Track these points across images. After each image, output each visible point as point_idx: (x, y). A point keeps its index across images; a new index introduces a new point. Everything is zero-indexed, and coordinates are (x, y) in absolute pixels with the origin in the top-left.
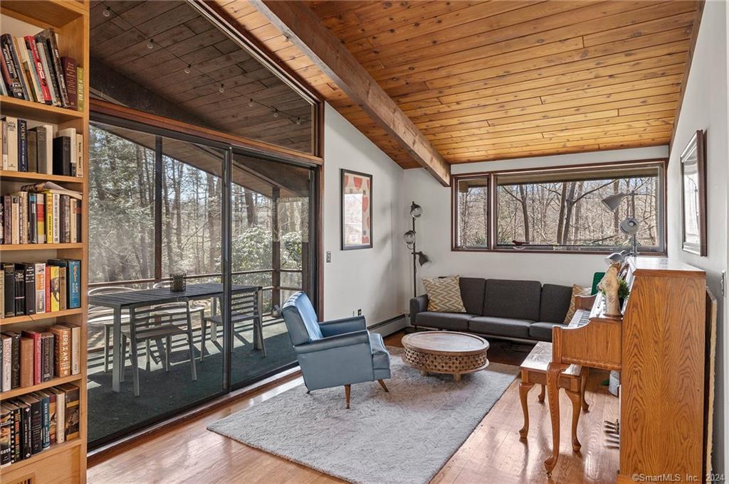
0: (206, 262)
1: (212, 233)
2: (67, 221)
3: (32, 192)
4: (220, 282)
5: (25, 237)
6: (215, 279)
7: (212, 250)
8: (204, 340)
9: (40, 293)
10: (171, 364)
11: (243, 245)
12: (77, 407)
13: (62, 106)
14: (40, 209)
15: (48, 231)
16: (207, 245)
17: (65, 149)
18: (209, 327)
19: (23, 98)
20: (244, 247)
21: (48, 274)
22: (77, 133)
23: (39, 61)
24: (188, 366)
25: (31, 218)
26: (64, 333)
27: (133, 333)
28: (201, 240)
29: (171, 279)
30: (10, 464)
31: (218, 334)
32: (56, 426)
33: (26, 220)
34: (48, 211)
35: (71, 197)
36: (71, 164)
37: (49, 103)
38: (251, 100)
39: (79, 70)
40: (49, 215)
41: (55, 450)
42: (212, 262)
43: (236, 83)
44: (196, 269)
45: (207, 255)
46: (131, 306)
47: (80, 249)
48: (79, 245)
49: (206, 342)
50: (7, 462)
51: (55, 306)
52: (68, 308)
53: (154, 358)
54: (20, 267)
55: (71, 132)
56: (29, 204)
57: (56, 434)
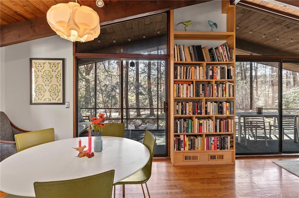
0: (270, 103)
1: (273, 90)
2: (230, 91)
3: (223, 84)
4: (277, 112)
5: (221, 95)
6: (275, 110)
7: (273, 97)
8: (270, 134)
9: (225, 109)
10: (258, 139)
11: (290, 96)
12: (233, 141)
13: (229, 61)
14: (225, 88)
15: (226, 94)
16: (271, 95)
17: (230, 72)
18: (272, 130)
19: (221, 61)
20: (290, 97)
21: (226, 105)
22: (233, 67)
23: (224, 51)
24: (264, 142)
25: (223, 91)
26: (230, 120)
27: (245, 126)
28: (268, 93)
29: (257, 109)
30: (219, 150)
31: (276, 133)
32: (228, 144)
33: (222, 91)
34: (226, 89)
35: (231, 85)
36: (231, 76)
37: (226, 61)
38: (292, 39)
39: (233, 50)
40: (226, 90)
41: (228, 150)
42: (273, 103)
43: (285, 32)
44: (265, 105)
45: (270, 99)
46: (244, 116)
47: (233, 99)
48: (233, 98)
49: (271, 135)
50: (218, 149)
51: (228, 113)
52: (231, 114)
53: (251, 136)
54: (221, 103)
55: (231, 67)
56: (222, 87)
57: (228, 146)
